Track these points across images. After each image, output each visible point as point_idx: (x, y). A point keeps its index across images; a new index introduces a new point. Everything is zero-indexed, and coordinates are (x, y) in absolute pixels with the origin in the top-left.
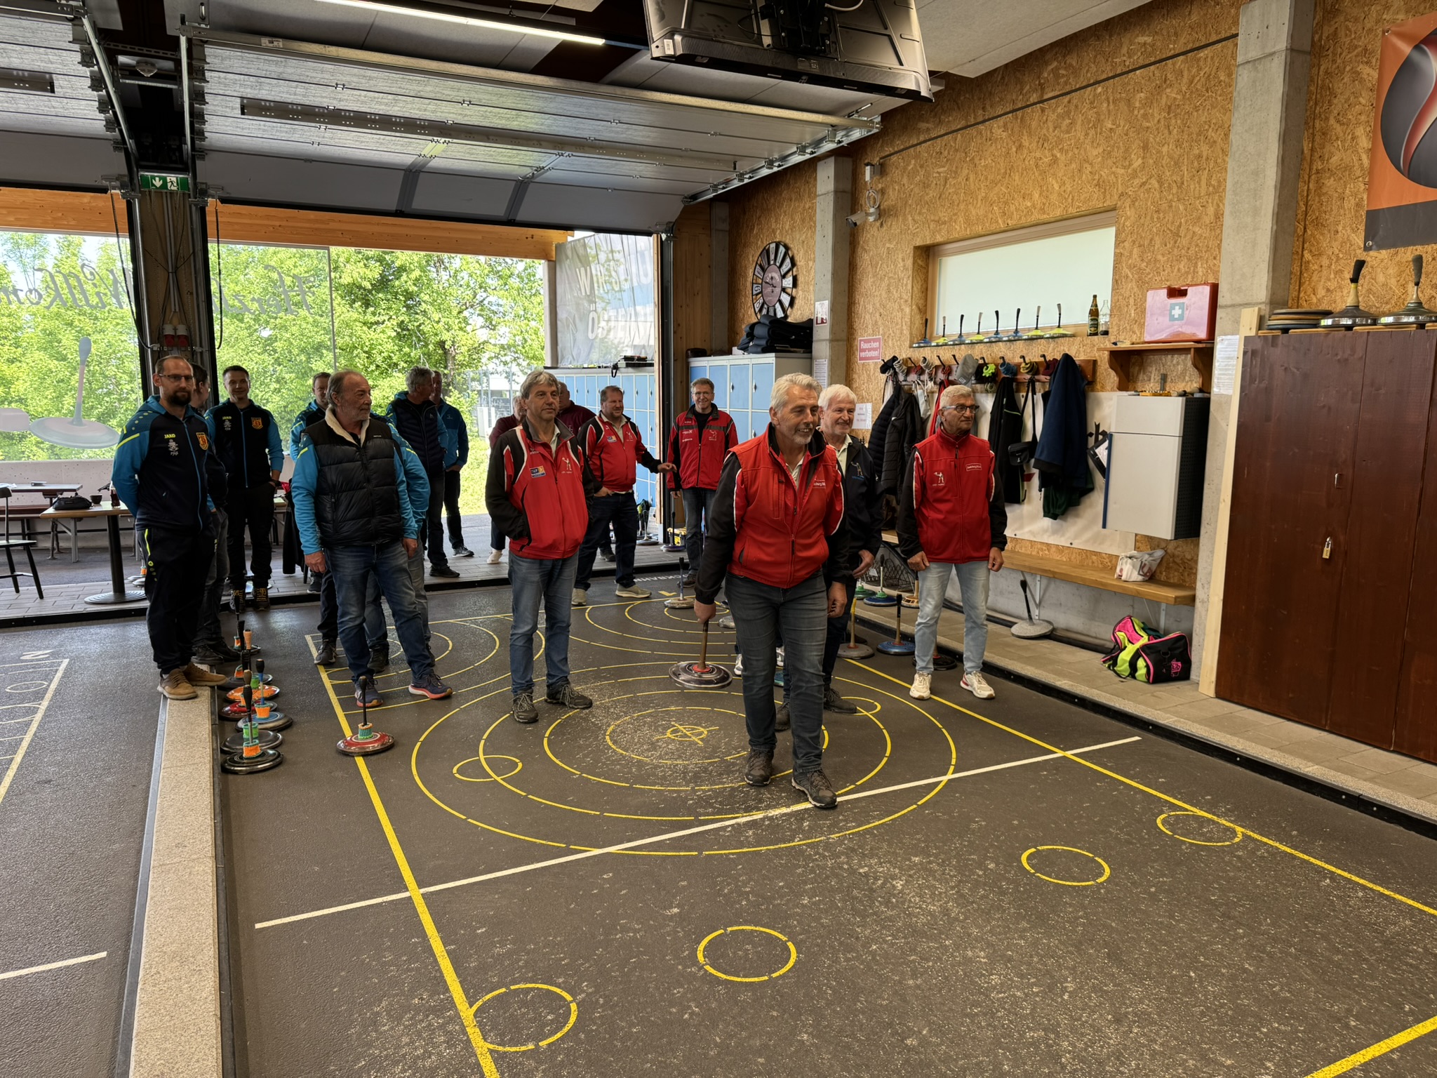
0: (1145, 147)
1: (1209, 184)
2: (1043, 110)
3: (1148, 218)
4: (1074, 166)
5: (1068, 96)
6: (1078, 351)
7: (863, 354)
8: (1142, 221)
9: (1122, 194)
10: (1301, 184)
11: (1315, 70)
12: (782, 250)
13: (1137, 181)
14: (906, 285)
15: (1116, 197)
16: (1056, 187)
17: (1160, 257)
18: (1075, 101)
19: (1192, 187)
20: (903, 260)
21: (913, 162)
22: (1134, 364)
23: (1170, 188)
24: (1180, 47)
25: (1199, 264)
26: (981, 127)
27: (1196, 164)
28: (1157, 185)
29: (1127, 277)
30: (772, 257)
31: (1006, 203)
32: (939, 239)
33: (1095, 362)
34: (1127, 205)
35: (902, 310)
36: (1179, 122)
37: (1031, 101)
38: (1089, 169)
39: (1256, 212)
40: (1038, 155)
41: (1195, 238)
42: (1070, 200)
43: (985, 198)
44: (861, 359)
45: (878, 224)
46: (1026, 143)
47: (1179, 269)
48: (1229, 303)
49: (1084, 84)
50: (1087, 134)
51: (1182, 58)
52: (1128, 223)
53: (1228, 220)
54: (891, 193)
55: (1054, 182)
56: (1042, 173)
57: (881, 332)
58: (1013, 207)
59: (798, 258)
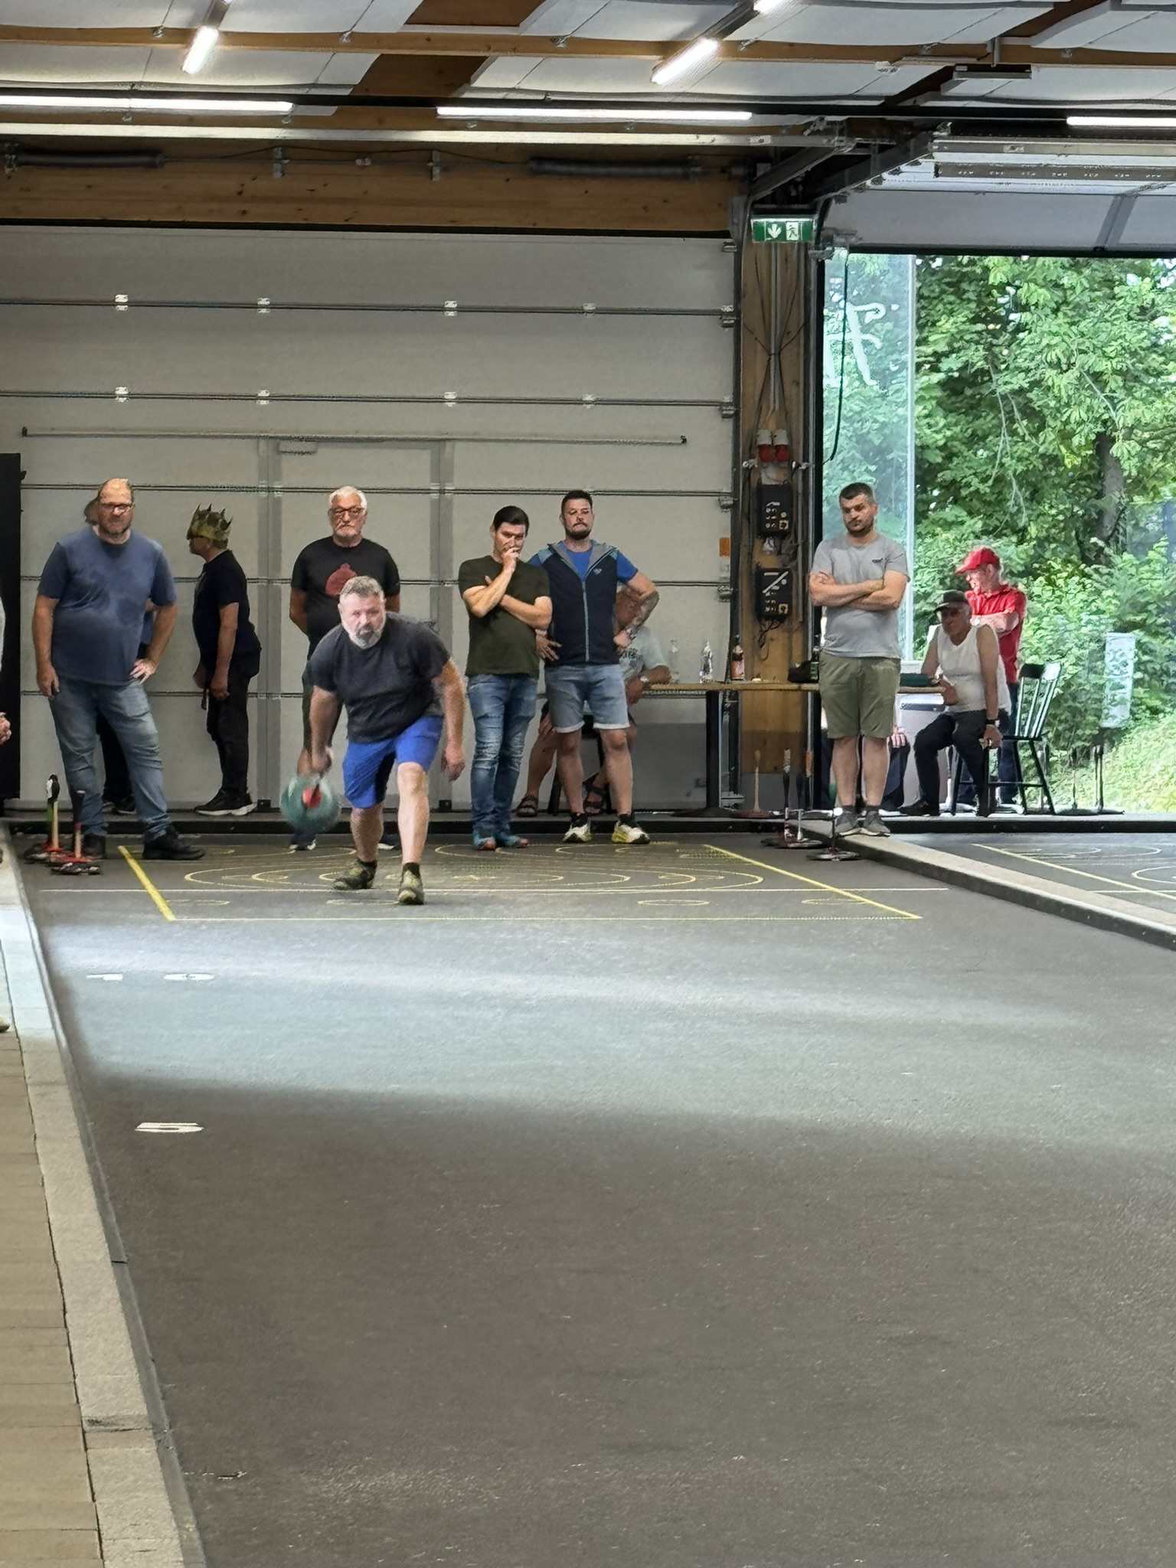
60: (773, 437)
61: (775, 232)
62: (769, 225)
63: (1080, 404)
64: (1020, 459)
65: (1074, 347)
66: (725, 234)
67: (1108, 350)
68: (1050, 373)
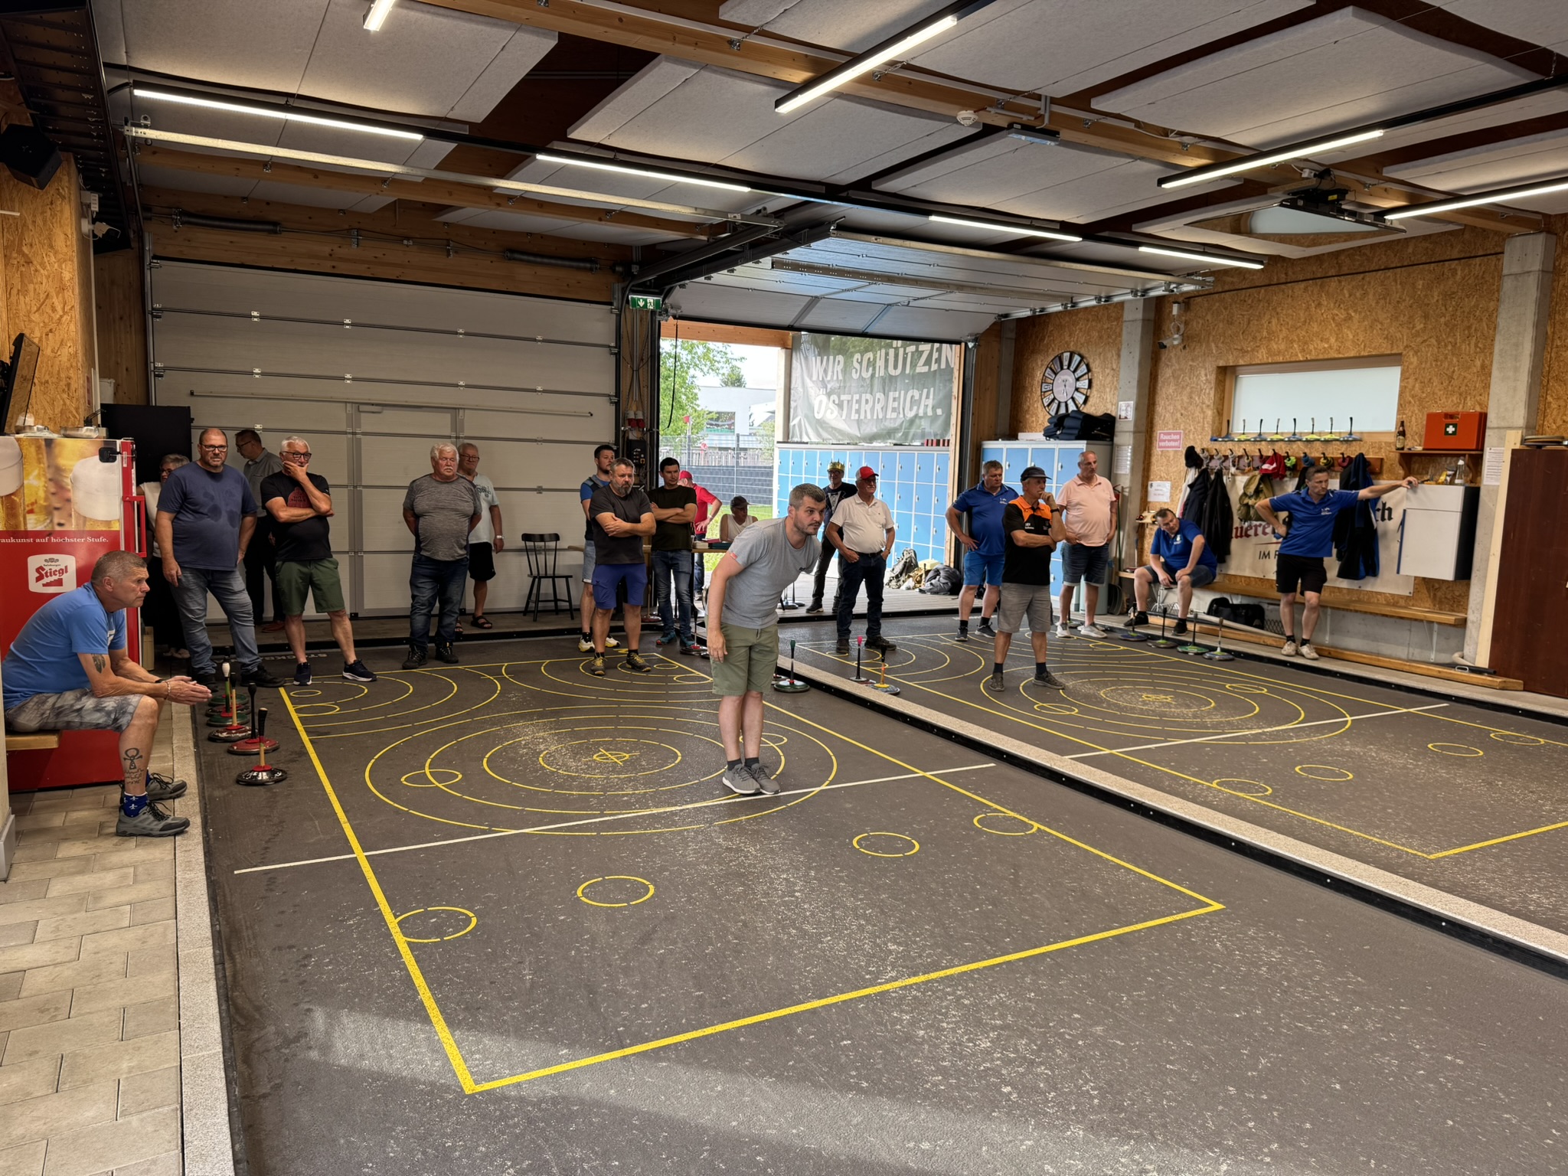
0: (1426, 317)
1: (1476, 346)
2: (1340, 282)
3: (1429, 364)
4: (1366, 323)
5: (1362, 275)
6: (1368, 451)
7: (1162, 444)
8: (1423, 366)
9: (1407, 346)
10: (1546, 353)
11: (1555, 284)
12: (1077, 358)
13: (1419, 340)
14: (1209, 394)
15: (1402, 348)
16: (1351, 337)
17: (1436, 391)
18: (1368, 279)
19: (1463, 347)
20: (1206, 375)
21: (1217, 304)
22: (1415, 462)
23: (1446, 346)
24: (1455, 254)
25: (1469, 398)
26: (1283, 286)
27: (1466, 332)
28: (1435, 343)
29: (1410, 402)
30: (1066, 363)
31: (1306, 343)
32: (1241, 362)
33: (1382, 459)
34: (1411, 353)
35: (1204, 412)
36: (1454, 303)
37: (1330, 274)
38: (1379, 326)
39: (1516, 369)
40: (1336, 312)
41: (1466, 381)
42: (1362, 346)
43: (1287, 337)
44: (1160, 447)
45: (1181, 347)
46: (1325, 303)
47: (1452, 401)
48: (1496, 426)
49: (1377, 268)
50: (1377, 303)
51: (1456, 262)
52: (1411, 367)
53: (1495, 373)
54: (1195, 325)
55: (1349, 332)
56: (1339, 325)
57: (1182, 427)
58: (1311, 347)
59: (1094, 366)
60: (635, 414)
61: (641, 304)
62: (639, 299)
66: (611, 304)
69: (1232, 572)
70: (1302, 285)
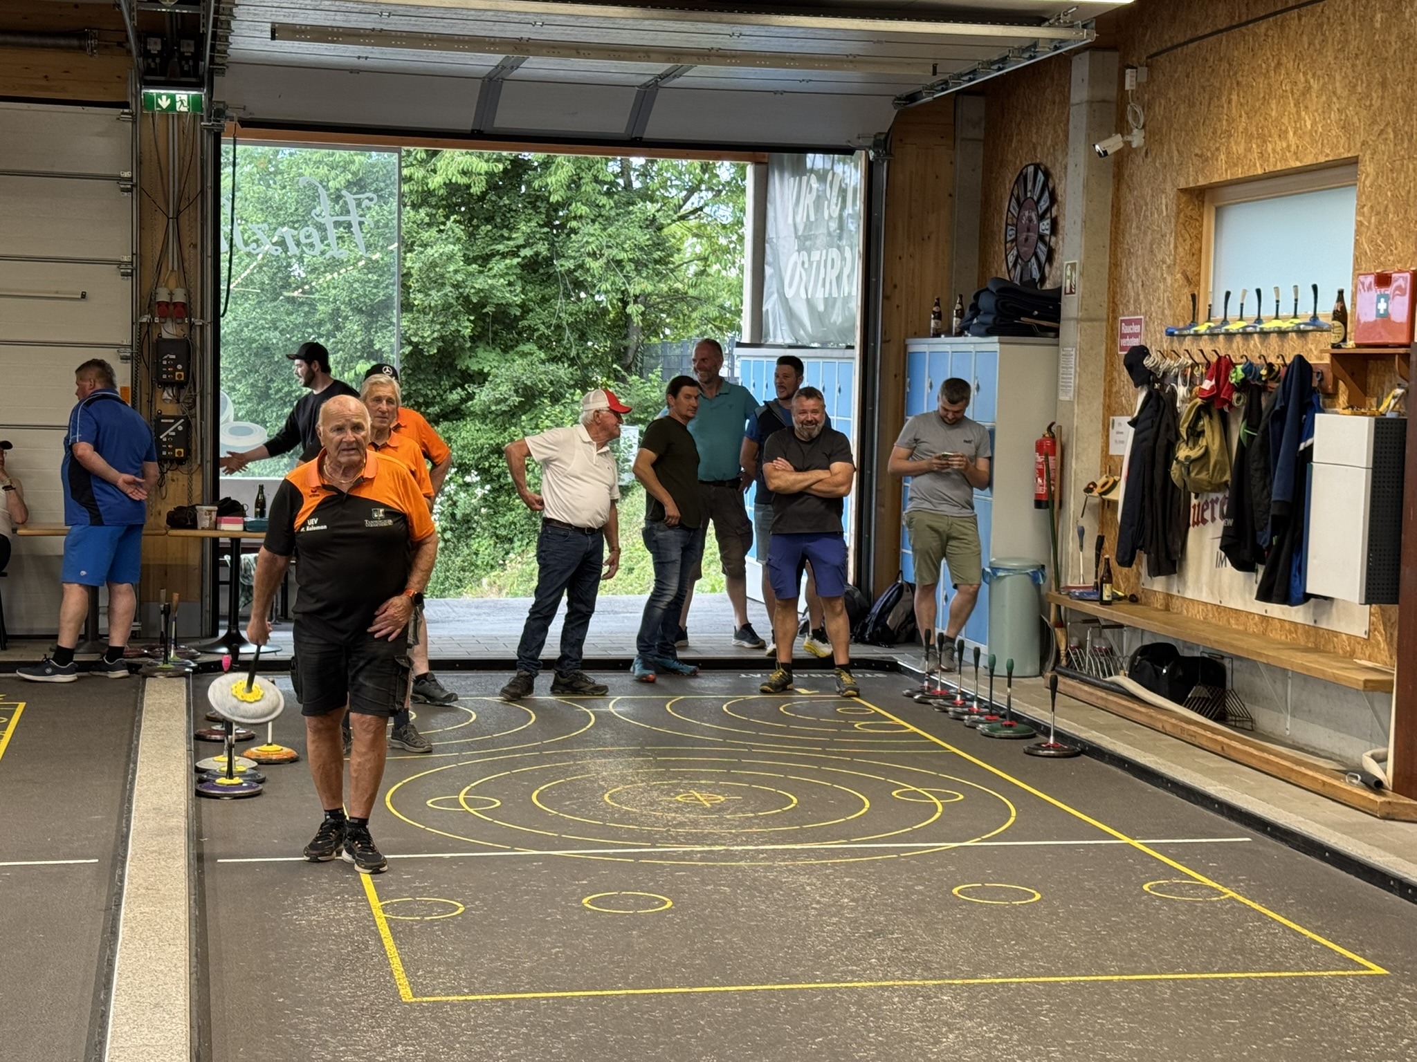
0: (1383, 84)
2: (1300, 18)
3: (1385, 177)
4: (1324, 98)
7: (1123, 343)
8: (1379, 181)
9: (1364, 143)
12: (1041, 176)
13: (1376, 130)
14: (1169, 244)
15: (1359, 145)
16: (1309, 126)
20: (1167, 208)
21: (1180, 68)
23: (1402, 140)
26: (1243, 29)
28: (1392, 136)
30: (1030, 187)
31: (1264, 140)
34: (1367, 157)
35: (1163, 280)
38: (1337, 104)
40: (1294, 77)
43: (1246, 129)
44: (1121, 349)
45: (1144, 151)
46: (1284, 60)
50: (1336, 58)
52: (1367, 188)
54: (1157, 108)
55: (1307, 118)
56: (1297, 104)
57: (1143, 310)
58: (1270, 147)
59: (1059, 191)
60: (171, 294)
61: (164, 103)
62: (159, 96)
63: (606, 281)
64: (571, 314)
65: (604, 244)
67: (626, 246)
68: (588, 260)
69: (1189, 594)
70: (1263, 25)
